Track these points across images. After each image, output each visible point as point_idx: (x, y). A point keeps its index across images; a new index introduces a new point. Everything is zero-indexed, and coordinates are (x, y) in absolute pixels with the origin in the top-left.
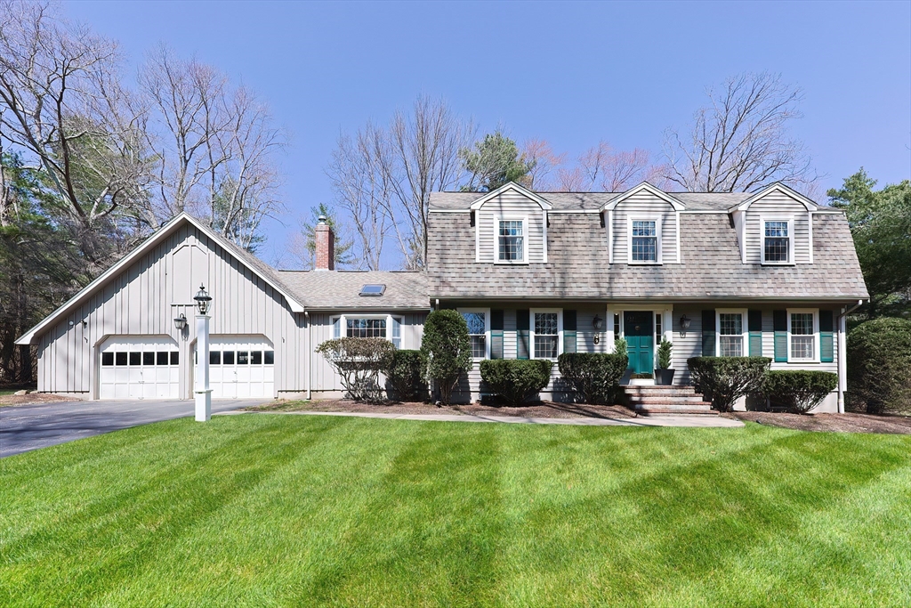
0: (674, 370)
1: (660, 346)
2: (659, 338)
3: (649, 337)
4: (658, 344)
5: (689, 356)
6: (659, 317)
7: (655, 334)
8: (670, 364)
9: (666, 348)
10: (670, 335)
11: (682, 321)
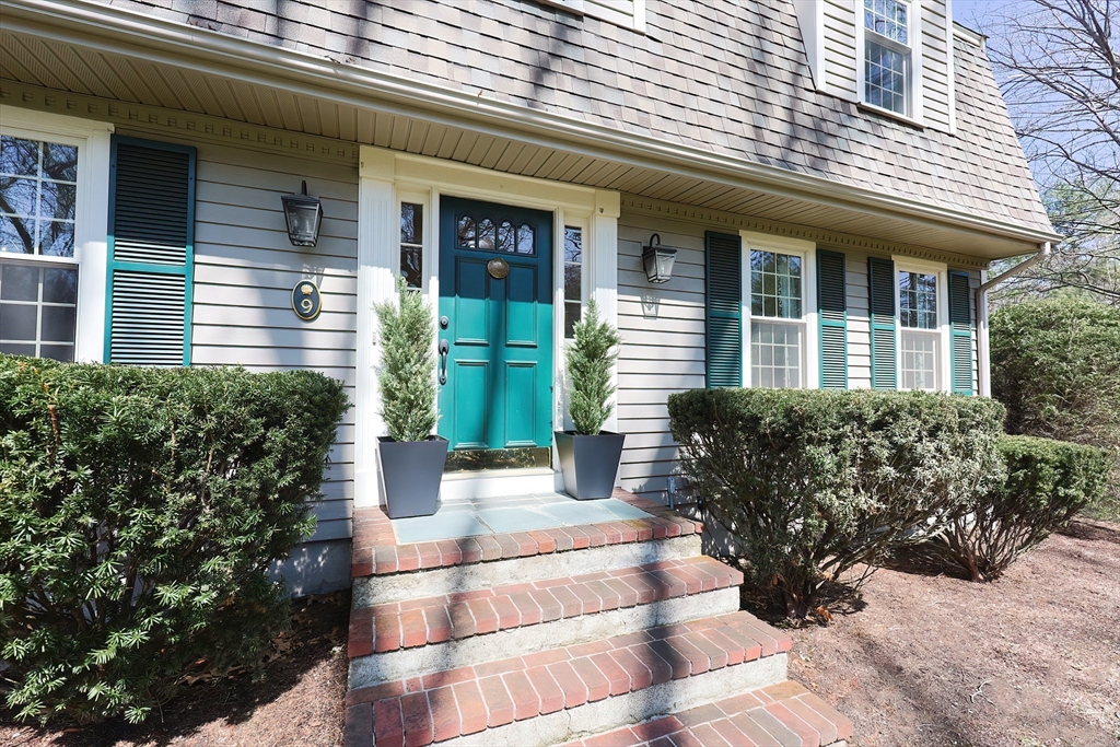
0: (620, 438)
1: (572, 342)
2: (572, 313)
3: (541, 307)
4: (569, 333)
5: (673, 382)
6: (575, 233)
7: (559, 295)
8: (606, 414)
9: (593, 352)
10: (608, 305)
11: (648, 256)
